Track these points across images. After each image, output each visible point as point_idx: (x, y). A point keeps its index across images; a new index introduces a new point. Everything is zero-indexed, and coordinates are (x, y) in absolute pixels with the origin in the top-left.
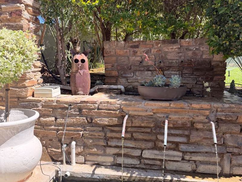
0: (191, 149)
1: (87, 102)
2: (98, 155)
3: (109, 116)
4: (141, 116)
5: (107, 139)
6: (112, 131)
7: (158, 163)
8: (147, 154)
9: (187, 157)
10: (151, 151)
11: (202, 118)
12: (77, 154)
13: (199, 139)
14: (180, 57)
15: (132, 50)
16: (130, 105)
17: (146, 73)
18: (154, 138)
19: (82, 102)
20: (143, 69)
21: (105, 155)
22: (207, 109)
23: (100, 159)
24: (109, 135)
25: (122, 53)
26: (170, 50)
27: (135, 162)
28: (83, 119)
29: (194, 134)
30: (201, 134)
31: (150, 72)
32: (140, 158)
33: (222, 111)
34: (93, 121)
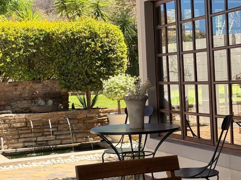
0: (59, 133)
1: (8, 116)
2: (15, 143)
3: (20, 122)
4: (36, 120)
5: (19, 134)
6: (21, 130)
7: (45, 142)
8: (39, 139)
9: (58, 138)
10: (41, 137)
11: (62, 118)
12: (4, 145)
13: (62, 128)
14: (44, 91)
15: (14, 87)
16: (30, 116)
17: (24, 101)
18: (42, 131)
19: (5, 117)
20: (21, 99)
21: (18, 143)
22: (64, 114)
23: (16, 145)
24: (20, 132)
25: (7, 90)
26: (37, 87)
27: (34, 144)
28: (6, 125)
29: (60, 126)
30: (63, 126)
31: (26, 101)
32: (36, 141)
33: (70, 114)
34: (11, 126)
